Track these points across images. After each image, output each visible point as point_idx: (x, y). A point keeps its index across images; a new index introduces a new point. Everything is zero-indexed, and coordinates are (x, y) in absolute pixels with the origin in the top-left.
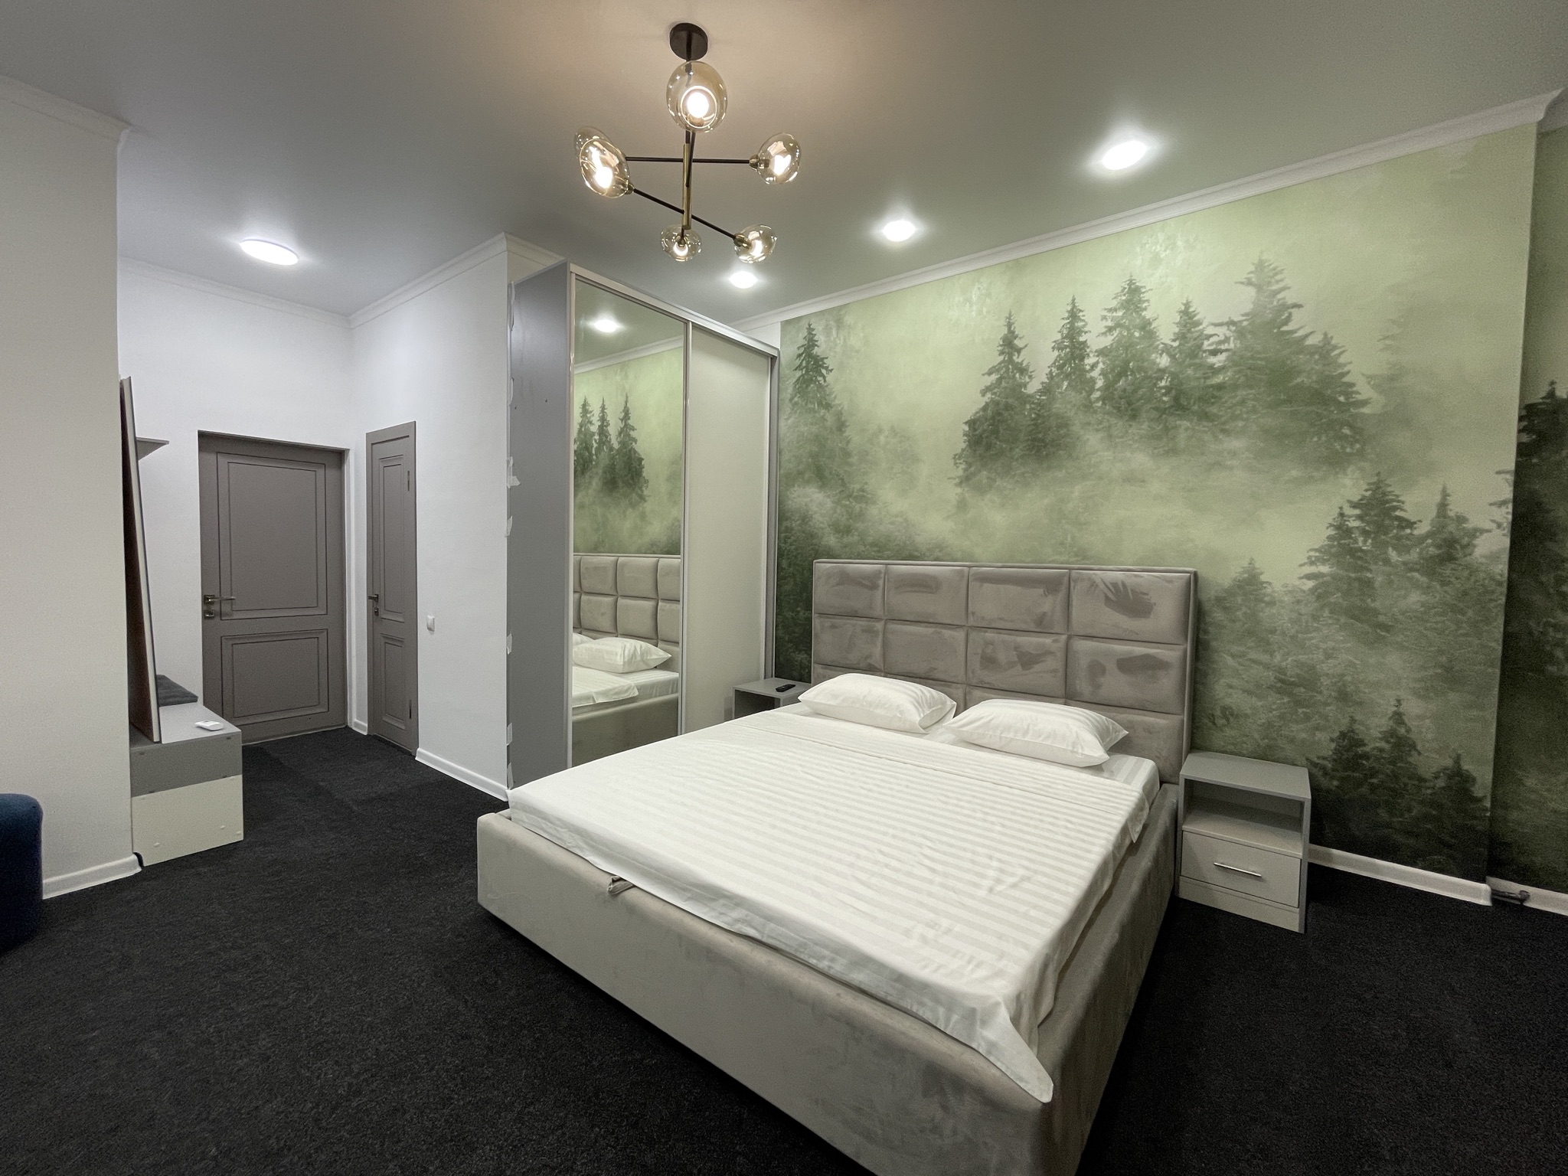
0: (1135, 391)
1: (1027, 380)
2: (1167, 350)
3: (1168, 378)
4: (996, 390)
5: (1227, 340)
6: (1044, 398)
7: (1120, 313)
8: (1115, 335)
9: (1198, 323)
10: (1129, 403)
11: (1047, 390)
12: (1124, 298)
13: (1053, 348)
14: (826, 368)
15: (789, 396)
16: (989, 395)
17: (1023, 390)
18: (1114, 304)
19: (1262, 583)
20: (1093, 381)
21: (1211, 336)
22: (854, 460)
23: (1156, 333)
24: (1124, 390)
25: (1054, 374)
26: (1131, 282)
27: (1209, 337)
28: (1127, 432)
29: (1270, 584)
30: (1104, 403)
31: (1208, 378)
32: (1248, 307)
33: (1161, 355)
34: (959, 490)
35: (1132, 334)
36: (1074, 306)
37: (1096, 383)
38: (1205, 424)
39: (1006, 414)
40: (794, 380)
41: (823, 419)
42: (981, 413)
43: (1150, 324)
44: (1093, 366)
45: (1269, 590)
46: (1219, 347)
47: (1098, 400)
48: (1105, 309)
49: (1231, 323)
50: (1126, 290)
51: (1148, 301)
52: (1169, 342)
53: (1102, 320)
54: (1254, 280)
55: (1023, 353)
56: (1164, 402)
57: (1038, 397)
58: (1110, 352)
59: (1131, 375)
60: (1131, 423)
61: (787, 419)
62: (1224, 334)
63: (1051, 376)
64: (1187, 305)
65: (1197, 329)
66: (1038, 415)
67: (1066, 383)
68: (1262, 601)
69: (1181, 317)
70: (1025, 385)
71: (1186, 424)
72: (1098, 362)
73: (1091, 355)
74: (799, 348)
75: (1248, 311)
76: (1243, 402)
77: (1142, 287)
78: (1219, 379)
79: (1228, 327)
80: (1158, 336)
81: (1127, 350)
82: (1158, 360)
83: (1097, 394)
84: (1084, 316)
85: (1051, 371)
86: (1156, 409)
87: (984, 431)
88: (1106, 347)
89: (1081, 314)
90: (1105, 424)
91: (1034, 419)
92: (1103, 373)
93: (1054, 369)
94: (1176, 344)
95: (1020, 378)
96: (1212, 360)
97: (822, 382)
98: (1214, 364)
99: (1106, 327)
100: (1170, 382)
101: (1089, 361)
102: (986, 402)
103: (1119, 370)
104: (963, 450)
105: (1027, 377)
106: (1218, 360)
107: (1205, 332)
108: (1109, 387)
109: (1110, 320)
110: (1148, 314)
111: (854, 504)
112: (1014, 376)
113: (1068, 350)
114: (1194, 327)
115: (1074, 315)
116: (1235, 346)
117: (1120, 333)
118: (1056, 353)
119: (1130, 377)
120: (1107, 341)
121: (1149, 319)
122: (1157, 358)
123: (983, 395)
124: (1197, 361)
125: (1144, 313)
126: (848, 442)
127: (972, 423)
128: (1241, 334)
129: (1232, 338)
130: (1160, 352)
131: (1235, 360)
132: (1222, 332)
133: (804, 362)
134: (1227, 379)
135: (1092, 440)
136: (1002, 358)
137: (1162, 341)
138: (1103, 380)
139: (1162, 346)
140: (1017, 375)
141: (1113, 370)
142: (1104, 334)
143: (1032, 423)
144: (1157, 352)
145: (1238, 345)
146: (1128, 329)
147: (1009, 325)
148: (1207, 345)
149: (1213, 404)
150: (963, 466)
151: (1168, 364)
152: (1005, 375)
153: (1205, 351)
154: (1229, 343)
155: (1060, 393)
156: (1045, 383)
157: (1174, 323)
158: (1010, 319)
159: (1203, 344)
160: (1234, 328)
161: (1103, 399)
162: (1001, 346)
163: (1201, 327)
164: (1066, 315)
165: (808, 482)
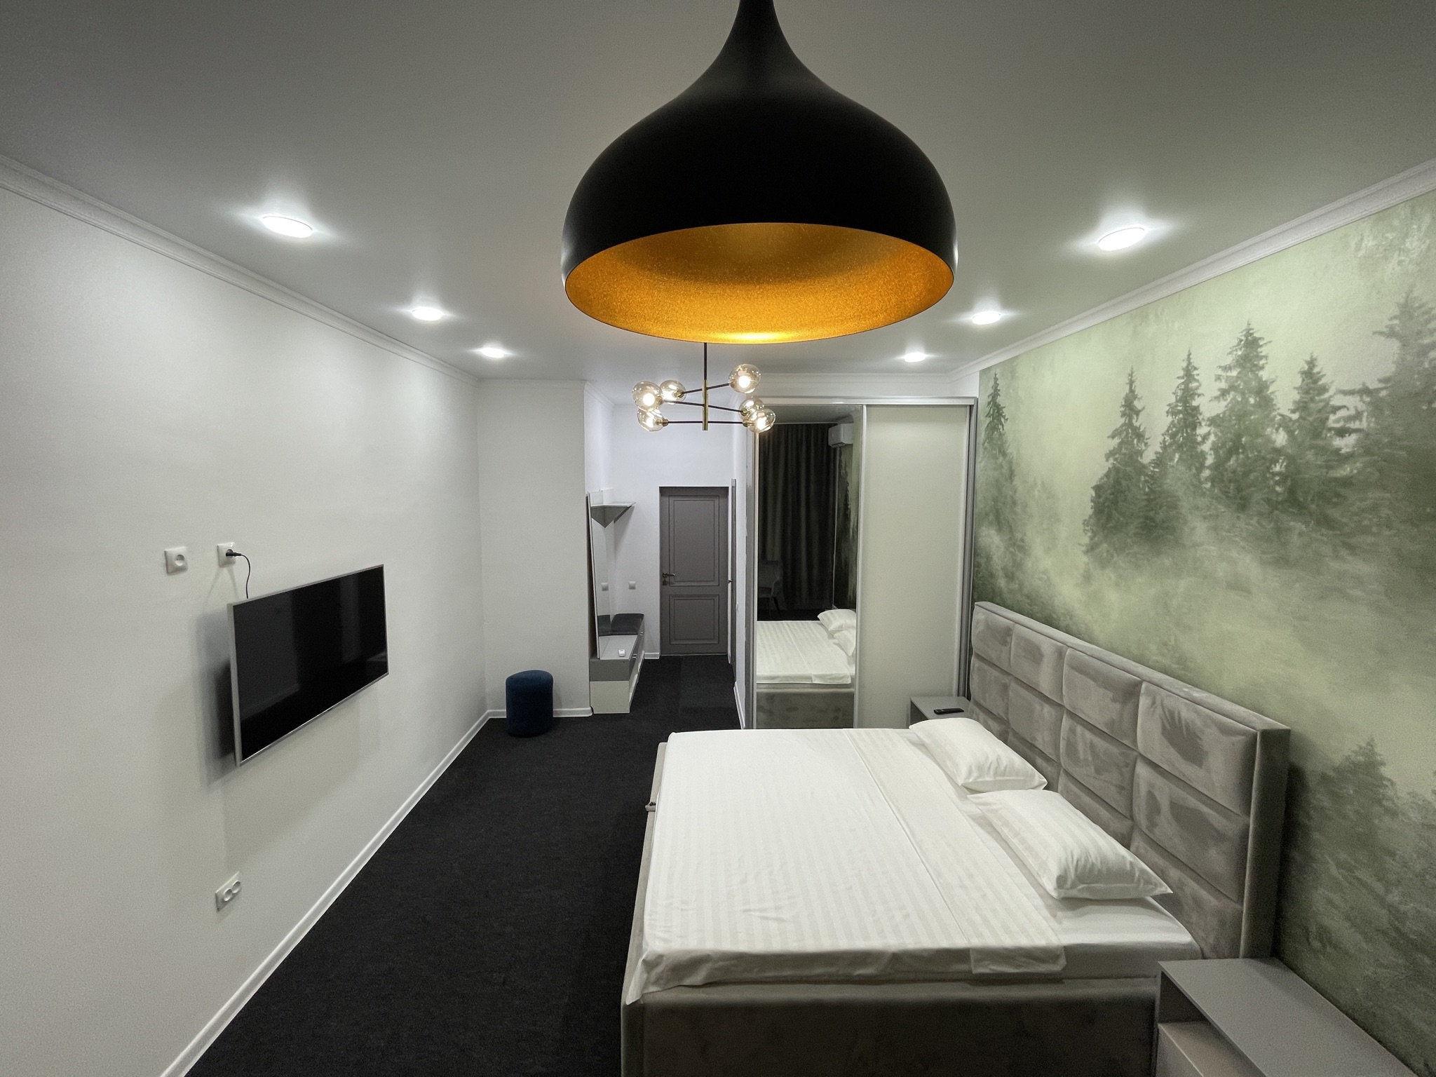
0: (1246, 474)
1: (1144, 448)
2: (1285, 423)
3: (1283, 463)
4: (1117, 456)
5: (1358, 416)
6: (1157, 470)
7: (1234, 373)
8: (1229, 399)
9: (1324, 389)
10: (1239, 490)
11: (1160, 461)
12: (1240, 353)
13: (1168, 412)
14: (1004, 417)
15: (982, 441)
16: (1111, 460)
17: (1139, 458)
18: (1229, 360)
19: (1382, 778)
20: (1203, 455)
21: (1340, 408)
22: (1018, 509)
23: (1273, 400)
24: (1234, 472)
25: (1167, 444)
26: (1248, 333)
27: (1336, 409)
28: (1234, 525)
29: (1392, 783)
30: (1213, 486)
31: (1331, 468)
32: (1389, 369)
33: (1277, 430)
34: (1085, 559)
35: (1247, 401)
36: (1189, 363)
37: (1206, 459)
38: (1324, 531)
39: (1124, 483)
40: (986, 426)
41: (1001, 466)
42: (1105, 479)
43: (1267, 387)
44: (1205, 437)
45: (1390, 793)
46: (1348, 425)
47: (1207, 479)
48: (1220, 367)
49: (1365, 391)
50: (1243, 342)
51: (1266, 357)
52: (1287, 413)
53: (1216, 380)
54: (1397, 329)
55: (1142, 415)
56: (1278, 494)
57: (1152, 469)
58: (1223, 422)
59: (1243, 453)
60: (1239, 515)
61: (980, 462)
62: (1356, 408)
63: (1164, 447)
64: (1312, 363)
65: (1322, 397)
66: (1152, 491)
67: (1177, 456)
68: (1379, 802)
69: (1303, 380)
70: (1140, 453)
71: (1298, 526)
72: (1209, 433)
73: (1203, 424)
74: (989, 396)
75: (1388, 374)
76: (1374, 508)
77: (1260, 339)
78: (1345, 471)
79: (1361, 396)
80: (1275, 405)
81: (1240, 420)
82: (1274, 436)
83: (1206, 473)
84: (1198, 375)
85: (1164, 441)
86: (1268, 501)
87: (1107, 499)
88: (1218, 415)
89: (1195, 372)
90: (1213, 512)
91: (1146, 494)
92: (1215, 448)
93: (1167, 438)
94: (1295, 416)
95: (1137, 445)
96: (1338, 442)
97: (1001, 430)
98: (1340, 449)
99: (1220, 389)
100: (1286, 467)
101: (1202, 431)
102: (1109, 468)
103: (1231, 447)
104: (1090, 517)
105: (1143, 444)
106: (1346, 444)
107: (1332, 403)
108: (1218, 466)
109: (1223, 381)
110: (1264, 375)
111: (1017, 552)
112: (1133, 441)
113: (1181, 416)
114: (1319, 394)
115: (1189, 373)
116: (1369, 425)
117: (1234, 398)
118: (1170, 418)
119: (1241, 456)
120: (1219, 408)
121: (1266, 382)
122: (1272, 433)
123: (1107, 460)
124: (1320, 442)
125: (1260, 373)
126: (1015, 492)
127: (1098, 488)
128: (1377, 407)
129: (1365, 414)
130: (1276, 426)
131: (1368, 447)
132: (1353, 403)
133: (992, 410)
134: (1355, 471)
135: (1198, 529)
136: (1122, 420)
137: (1280, 411)
138: (1213, 456)
139: (1278, 417)
140: (1135, 441)
141: (1224, 444)
142: (1217, 398)
143: (1145, 497)
144: (1273, 426)
145: (1372, 425)
146: (1243, 394)
147: (1131, 383)
148: (1333, 421)
149: (1336, 505)
150: (1089, 534)
151: (1284, 443)
152: (1125, 440)
153: (1330, 429)
154: (1361, 420)
155: (1172, 467)
156: (1159, 453)
157: (1295, 388)
158: (1132, 376)
159: (1327, 419)
160: (1368, 399)
161: (1212, 479)
162: (1123, 406)
163: (1326, 395)
164: (1182, 373)
165: (991, 524)
